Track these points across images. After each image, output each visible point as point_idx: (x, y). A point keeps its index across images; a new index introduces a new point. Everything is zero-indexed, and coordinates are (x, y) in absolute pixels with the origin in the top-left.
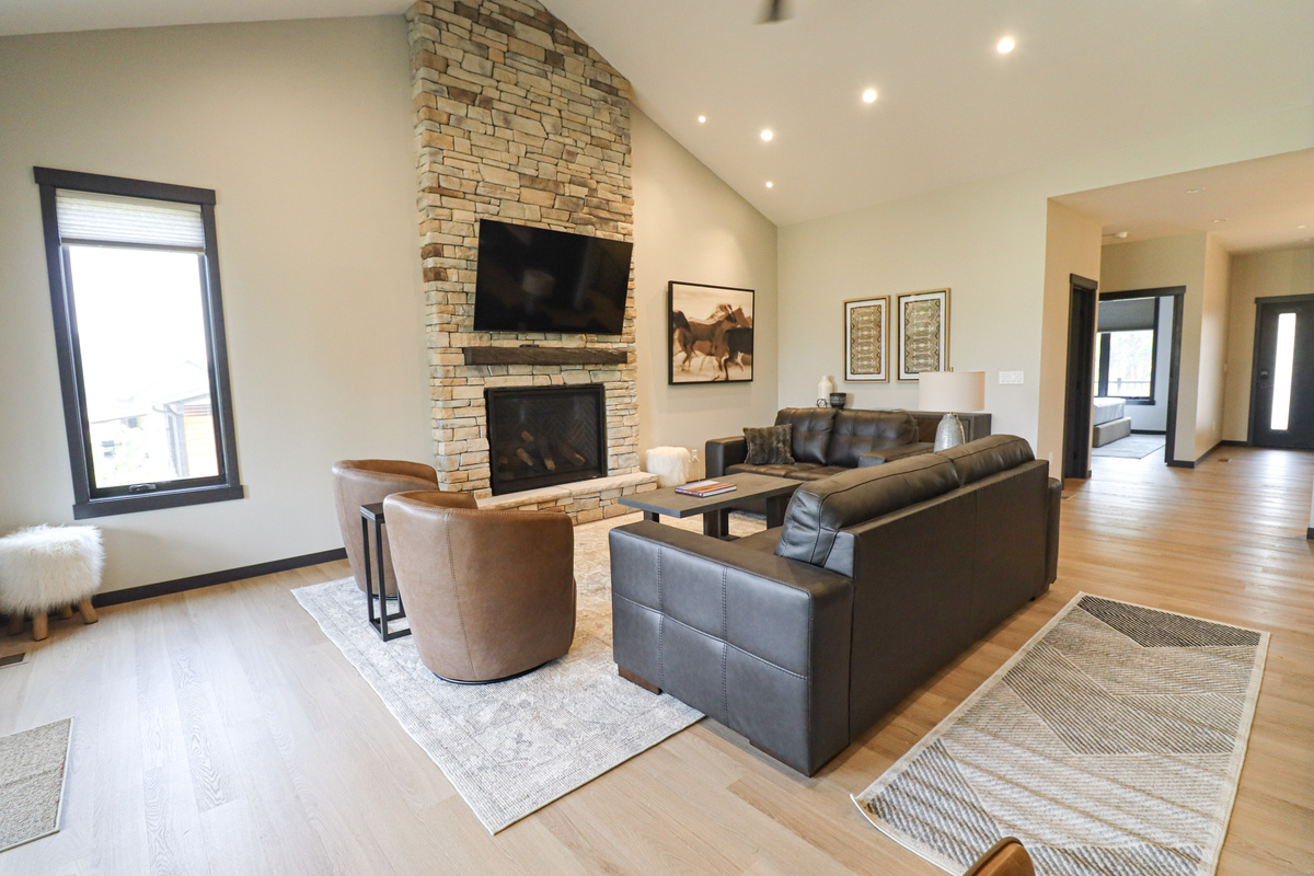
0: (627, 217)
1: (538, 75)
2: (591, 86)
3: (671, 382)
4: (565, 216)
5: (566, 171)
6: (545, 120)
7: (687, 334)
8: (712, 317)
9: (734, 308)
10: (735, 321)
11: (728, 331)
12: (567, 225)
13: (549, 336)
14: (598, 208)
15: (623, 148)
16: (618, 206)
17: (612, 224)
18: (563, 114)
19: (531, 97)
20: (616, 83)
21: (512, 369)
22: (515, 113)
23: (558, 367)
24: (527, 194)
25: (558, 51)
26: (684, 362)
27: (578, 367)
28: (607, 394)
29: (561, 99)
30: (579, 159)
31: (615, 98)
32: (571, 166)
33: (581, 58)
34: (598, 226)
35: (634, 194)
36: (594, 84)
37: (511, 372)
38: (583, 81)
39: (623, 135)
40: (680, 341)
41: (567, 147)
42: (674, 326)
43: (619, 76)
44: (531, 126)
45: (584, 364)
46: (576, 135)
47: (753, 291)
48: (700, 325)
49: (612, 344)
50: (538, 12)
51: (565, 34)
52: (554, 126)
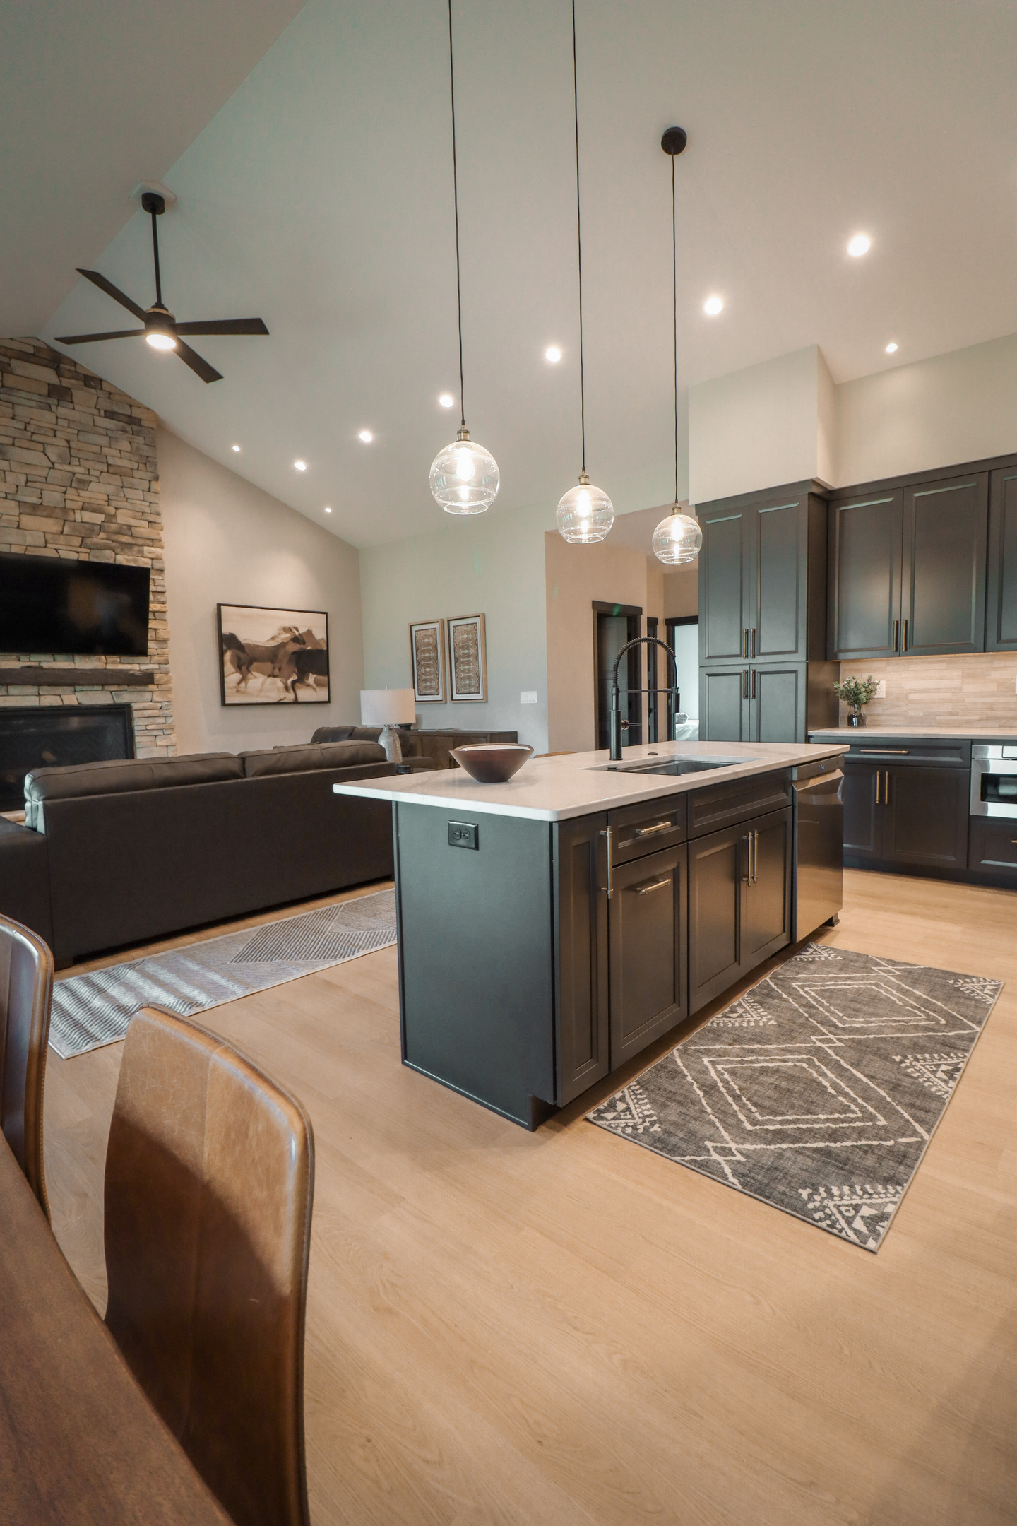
0: (155, 542)
1: (39, 408)
2: (105, 417)
3: (224, 704)
4: (77, 541)
5: (76, 498)
6: (49, 450)
7: (242, 656)
8: (273, 638)
9: (302, 630)
10: (304, 643)
11: (294, 653)
12: (79, 550)
13: (58, 657)
14: (118, 533)
15: (149, 476)
16: (142, 529)
17: (136, 548)
18: (72, 444)
19: (31, 428)
20: (136, 413)
21: (12, 690)
22: (13, 445)
23: (72, 688)
24: (27, 521)
25: (64, 384)
26: (239, 683)
27: (96, 688)
28: (135, 714)
29: (68, 430)
30: (93, 486)
31: (135, 428)
32: (82, 493)
33: (92, 391)
34: (118, 550)
35: (164, 520)
36: (110, 415)
37: (11, 692)
38: (95, 412)
39: (148, 462)
40: (232, 662)
41: (77, 476)
42: (225, 648)
43: (140, 406)
44: (34, 457)
45: (103, 685)
46: (88, 464)
47: (326, 613)
48: (258, 646)
49: (135, 666)
50: (37, 349)
51: (73, 368)
52: (60, 456)
